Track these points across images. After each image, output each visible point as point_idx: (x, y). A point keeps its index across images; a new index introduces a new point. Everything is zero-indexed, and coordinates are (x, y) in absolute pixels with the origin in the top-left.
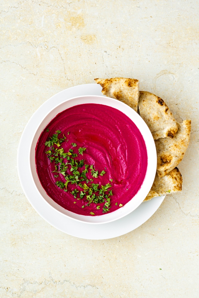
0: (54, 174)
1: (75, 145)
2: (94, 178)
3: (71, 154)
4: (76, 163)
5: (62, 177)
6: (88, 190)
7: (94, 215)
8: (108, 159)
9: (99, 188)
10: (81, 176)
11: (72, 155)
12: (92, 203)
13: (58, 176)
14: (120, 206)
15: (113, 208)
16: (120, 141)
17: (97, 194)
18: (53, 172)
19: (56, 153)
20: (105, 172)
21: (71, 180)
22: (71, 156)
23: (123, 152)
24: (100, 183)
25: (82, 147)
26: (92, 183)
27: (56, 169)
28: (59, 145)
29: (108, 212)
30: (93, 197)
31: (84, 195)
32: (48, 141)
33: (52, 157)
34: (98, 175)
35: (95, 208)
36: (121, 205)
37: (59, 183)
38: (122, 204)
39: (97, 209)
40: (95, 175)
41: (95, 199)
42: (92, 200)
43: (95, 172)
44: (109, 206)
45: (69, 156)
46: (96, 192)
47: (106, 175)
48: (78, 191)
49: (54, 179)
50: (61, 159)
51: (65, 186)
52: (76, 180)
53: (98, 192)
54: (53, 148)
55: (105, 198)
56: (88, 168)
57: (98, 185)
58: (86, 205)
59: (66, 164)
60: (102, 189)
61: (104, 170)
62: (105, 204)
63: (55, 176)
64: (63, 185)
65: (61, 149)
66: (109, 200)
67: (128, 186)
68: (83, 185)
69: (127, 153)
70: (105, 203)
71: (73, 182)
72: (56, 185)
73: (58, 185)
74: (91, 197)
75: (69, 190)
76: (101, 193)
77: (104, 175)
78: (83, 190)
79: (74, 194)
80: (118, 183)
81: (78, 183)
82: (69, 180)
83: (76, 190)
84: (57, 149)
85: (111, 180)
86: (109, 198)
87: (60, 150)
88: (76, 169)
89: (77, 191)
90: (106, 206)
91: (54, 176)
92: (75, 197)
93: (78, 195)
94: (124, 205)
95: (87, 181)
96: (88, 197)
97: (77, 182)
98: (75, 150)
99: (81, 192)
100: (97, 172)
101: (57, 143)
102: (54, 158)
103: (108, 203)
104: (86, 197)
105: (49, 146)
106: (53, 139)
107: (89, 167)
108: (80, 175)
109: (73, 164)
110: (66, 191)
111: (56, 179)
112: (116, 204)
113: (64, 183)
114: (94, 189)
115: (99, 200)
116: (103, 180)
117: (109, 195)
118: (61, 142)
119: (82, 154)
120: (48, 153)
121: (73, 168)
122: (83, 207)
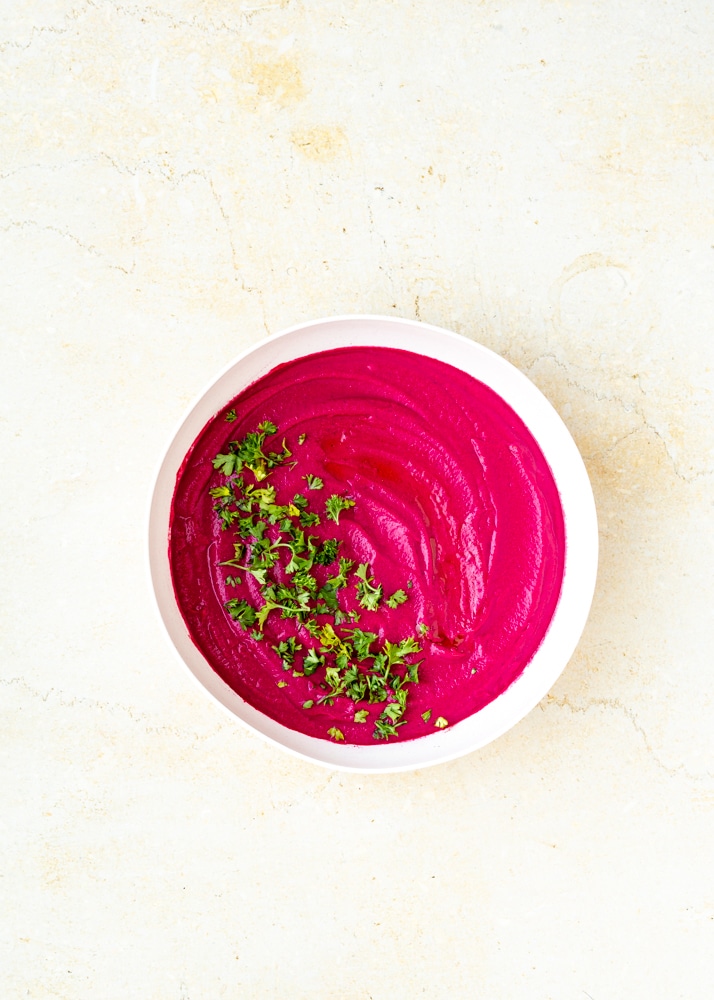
0: (229, 572)
1: (316, 485)
2: (363, 612)
3: (297, 512)
4: (311, 547)
5: (253, 588)
6: (337, 648)
7: (340, 742)
8: (425, 552)
9: (376, 648)
10: (321, 596)
11: (301, 517)
12: (343, 695)
13: (239, 580)
14: (437, 724)
15: (412, 728)
16: (477, 498)
17: (365, 668)
18: (226, 563)
19: (248, 499)
20: (405, 598)
21: (281, 603)
22: (295, 521)
23: (483, 538)
24: (381, 631)
25: (342, 495)
26: (353, 626)
27: (237, 554)
28: (260, 475)
29: (392, 740)
30: (350, 676)
31: (320, 664)
32: (225, 453)
33: (231, 511)
34: (380, 602)
35: (348, 716)
36: (441, 722)
37: (238, 605)
38: (445, 718)
39: (356, 720)
40: (370, 602)
41: (353, 682)
42: (343, 685)
43: (372, 592)
44: (400, 719)
45: (290, 518)
46: (361, 659)
47: (406, 611)
48: (299, 648)
49: (223, 590)
50: (261, 525)
51: (257, 620)
52: (300, 607)
53: (370, 662)
54: (240, 483)
55: (389, 687)
56: (350, 574)
57: (375, 636)
58: (321, 699)
59: (276, 544)
60: (384, 654)
61: (405, 589)
62: (387, 710)
63: (229, 579)
64: (250, 617)
65: (266, 488)
66: (402, 696)
67: (480, 659)
68: (321, 629)
69: (493, 544)
70: (386, 703)
71: (288, 611)
72: (228, 612)
73: (233, 613)
74: (341, 674)
75: (271, 638)
76: (378, 666)
77: (399, 605)
78: (317, 644)
79: (282, 654)
80: (445, 642)
81: (305, 617)
82: (276, 602)
83: (292, 640)
84: (251, 487)
85: (421, 628)
86: (403, 688)
87: (263, 491)
88: (307, 569)
89: (297, 645)
90: (388, 717)
91: (224, 579)
92: (286, 666)
93: (298, 660)
94: (452, 723)
95: (339, 617)
96: (332, 672)
97: (302, 613)
98: (316, 503)
99: (312, 652)
100: (378, 592)
101: (255, 466)
102: (236, 514)
103: (396, 707)
104: (325, 673)
105: (227, 470)
106: (246, 449)
107: (355, 568)
108: (317, 592)
109: (300, 550)
110: (259, 637)
111: (231, 592)
112: (426, 716)
113: (256, 609)
114: (359, 648)
115: (367, 690)
116: (396, 625)
117: (407, 678)
118: (271, 463)
119: (336, 519)
120: (218, 495)
121: (298, 563)
122: (308, 704)
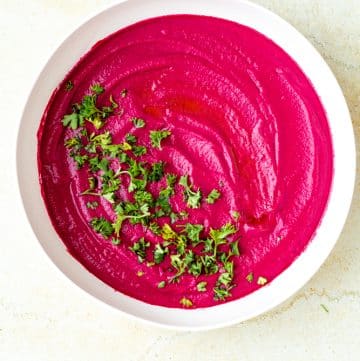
0: (87, 198)
1: (140, 124)
2: (189, 210)
3: (130, 148)
4: (143, 171)
5: (107, 208)
6: (176, 240)
7: (190, 308)
8: (228, 158)
9: (204, 235)
10: (157, 204)
11: (133, 150)
12: (186, 273)
13: (96, 204)
14: (259, 282)
15: (241, 288)
16: (259, 112)
17: (198, 250)
18: (85, 193)
19: (92, 144)
20: (219, 194)
21: (129, 214)
22: (129, 154)
23: (268, 139)
24: (206, 222)
25: (159, 128)
26: (185, 222)
27: (92, 185)
28: (97, 124)
29: (228, 300)
30: (189, 258)
31: (165, 254)
32: (70, 113)
33: (82, 155)
34: (200, 201)
35: (192, 288)
36: (262, 280)
37: (98, 222)
38: (264, 277)
39: (200, 290)
40: (193, 202)
41: (192, 263)
42: (185, 265)
43: (192, 195)
44: (231, 284)
45: (125, 152)
46: (194, 245)
47: (221, 204)
48: (148, 245)
49: (85, 212)
50: (104, 160)
51: (114, 231)
52: (142, 214)
53: (201, 246)
54: (85, 132)
55: (219, 261)
56: (175, 183)
57: (202, 227)
58: (170, 279)
59: (118, 172)
60: (210, 239)
61: (218, 188)
62: (221, 278)
63: (89, 204)
64: (108, 229)
65: (104, 133)
66: (229, 266)
67: (282, 229)
68: (161, 228)
69: (277, 143)
70: (218, 274)
71: (134, 219)
72: (92, 228)
73: (95, 229)
74: (181, 258)
75: (125, 240)
76: (208, 248)
77: (216, 201)
78: (161, 240)
79: (136, 251)
80: (252, 222)
81: (148, 221)
82: (125, 214)
83: (142, 240)
84: (93, 134)
85: (234, 214)
86: (229, 260)
87: (102, 136)
88: (143, 187)
89: (146, 242)
90: (222, 284)
91: (86, 204)
92: (140, 259)
93: (148, 253)
94: (269, 280)
95: (174, 218)
96: (175, 258)
97: (145, 218)
98: (141, 136)
99: (158, 246)
100: (198, 194)
101: (93, 119)
102: (85, 157)
103: (226, 275)
104: (170, 260)
105: (74, 125)
106: (84, 108)
107: (178, 179)
108: (155, 201)
109: (136, 174)
110: (117, 242)
111: (93, 213)
112: (250, 278)
113: (111, 222)
114: (191, 237)
115: (203, 267)
116: (214, 215)
117: (230, 254)
118: (104, 115)
119: (159, 146)
121: (135, 183)
122: (161, 284)
